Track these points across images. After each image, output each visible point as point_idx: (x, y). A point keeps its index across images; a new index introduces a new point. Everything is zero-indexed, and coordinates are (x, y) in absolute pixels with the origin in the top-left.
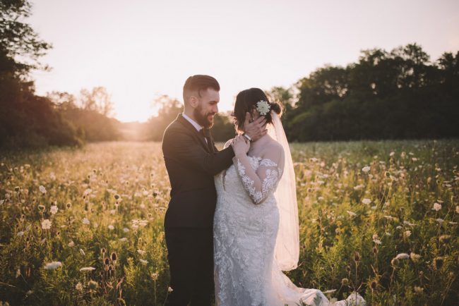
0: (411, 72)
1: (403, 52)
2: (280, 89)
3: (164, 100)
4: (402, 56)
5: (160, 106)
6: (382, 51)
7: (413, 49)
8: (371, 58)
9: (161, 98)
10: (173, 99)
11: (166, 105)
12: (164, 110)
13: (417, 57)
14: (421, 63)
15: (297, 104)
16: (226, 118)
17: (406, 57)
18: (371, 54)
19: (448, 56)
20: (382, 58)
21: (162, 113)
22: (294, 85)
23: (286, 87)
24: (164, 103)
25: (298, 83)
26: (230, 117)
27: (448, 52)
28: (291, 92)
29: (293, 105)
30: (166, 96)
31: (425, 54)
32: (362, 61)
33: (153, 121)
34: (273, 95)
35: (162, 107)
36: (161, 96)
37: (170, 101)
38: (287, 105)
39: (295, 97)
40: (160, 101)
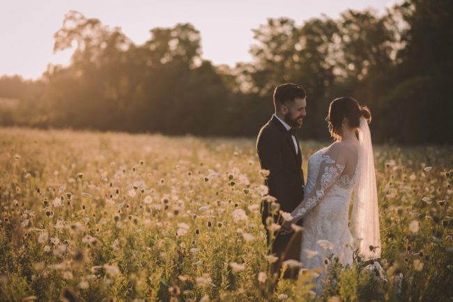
2: (362, 18)
3: (88, 32)
5: (76, 45)
9: (82, 27)
10: (111, 30)
11: (95, 42)
12: (87, 53)
15: (400, 53)
16: (232, 78)
21: (82, 60)
22: (396, 8)
23: (380, 14)
24: (88, 40)
25: (406, 5)
26: (242, 78)
28: (388, 26)
29: (393, 56)
30: (93, 23)
33: (56, 74)
34: (345, 31)
35: (83, 47)
36: (82, 22)
37: (104, 34)
38: (377, 55)
39: (398, 37)
40: (80, 34)
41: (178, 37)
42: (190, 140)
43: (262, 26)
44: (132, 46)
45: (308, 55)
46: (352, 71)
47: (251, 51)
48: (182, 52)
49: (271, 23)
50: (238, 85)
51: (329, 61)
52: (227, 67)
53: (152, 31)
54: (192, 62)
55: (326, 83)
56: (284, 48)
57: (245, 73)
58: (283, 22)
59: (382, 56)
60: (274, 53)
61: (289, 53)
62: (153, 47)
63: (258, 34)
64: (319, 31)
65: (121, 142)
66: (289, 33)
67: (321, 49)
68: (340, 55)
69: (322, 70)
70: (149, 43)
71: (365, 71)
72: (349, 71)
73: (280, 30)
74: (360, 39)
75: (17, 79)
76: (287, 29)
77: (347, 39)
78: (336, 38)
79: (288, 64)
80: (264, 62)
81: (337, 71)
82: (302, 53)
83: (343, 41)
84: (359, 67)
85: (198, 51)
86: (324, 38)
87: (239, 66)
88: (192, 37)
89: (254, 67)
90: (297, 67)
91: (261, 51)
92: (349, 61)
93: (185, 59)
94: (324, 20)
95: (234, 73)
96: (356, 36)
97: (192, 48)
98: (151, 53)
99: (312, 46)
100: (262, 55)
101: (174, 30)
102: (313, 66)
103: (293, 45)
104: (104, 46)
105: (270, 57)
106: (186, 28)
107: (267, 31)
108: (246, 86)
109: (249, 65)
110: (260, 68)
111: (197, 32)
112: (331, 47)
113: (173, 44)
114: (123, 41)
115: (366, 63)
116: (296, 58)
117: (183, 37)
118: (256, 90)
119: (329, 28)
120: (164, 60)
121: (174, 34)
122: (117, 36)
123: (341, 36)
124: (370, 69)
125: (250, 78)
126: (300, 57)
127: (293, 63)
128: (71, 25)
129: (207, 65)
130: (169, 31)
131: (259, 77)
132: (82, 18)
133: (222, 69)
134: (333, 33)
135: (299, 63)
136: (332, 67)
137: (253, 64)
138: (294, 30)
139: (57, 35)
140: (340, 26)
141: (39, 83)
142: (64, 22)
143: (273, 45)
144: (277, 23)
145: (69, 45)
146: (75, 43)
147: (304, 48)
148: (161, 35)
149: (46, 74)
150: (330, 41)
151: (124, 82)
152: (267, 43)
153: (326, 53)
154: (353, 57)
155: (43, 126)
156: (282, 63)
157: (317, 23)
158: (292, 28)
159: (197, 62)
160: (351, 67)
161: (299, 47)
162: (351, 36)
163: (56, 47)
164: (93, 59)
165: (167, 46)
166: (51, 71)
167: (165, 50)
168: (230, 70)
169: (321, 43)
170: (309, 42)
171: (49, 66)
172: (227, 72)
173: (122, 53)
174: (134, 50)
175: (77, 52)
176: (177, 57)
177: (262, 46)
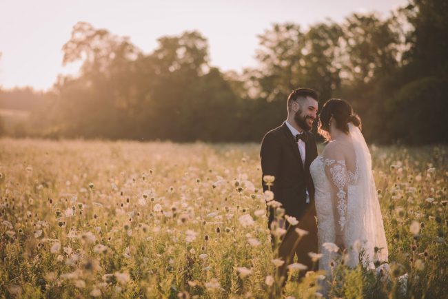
2: (367, 21)
3: (96, 42)
5: (86, 56)
9: (90, 38)
10: (119, 41)
11: (104, 52)
12: (97, 64)
15: (406, 55)
16: (240, 84)
21: (91, 71)
22: (400, 10)
24: (97, 50)
25: (410, 7)
26: (250, 83)
28: (392, 28)
29: (398, 58)
30: (102, 33)
33: (66, 85)
34: (350, 34)
35: (92, 57)
36: (91, 33)
37: (112, 45)
38: (383, 57)
39: (403, 39)
40: (89, 45)
41: (185, 46)
42: (199, 147)
43: (267, 32)
44: (140, 55)
45: (315, 59)
46: (359, 74)
47: (258, 57)
48: (190, 60)
49: (277, 28)
50: (246, 90)
51: (335, 64)
52: (234, 73)
53: (159, 40)
54: (201, 69)
55: (333, 86)
56: (290, 53)
57: (253, 78)
58: (289, 28)
59: (388, 60)
60: (281, 59)
61: (295, 58)
62: (161, 56)
63: (264, 39)
64: (324, 35)
65: (131, 150)
66: (295, 38)
67: (327, 53)
68: (346, 59)
69: (329, 74)
70: (158, 52)
71: (371, 74)
72: (355, 74)
73: (286, 35)
74: (365, 42)
75: (28, 91)
76: (293, 34)
77: (352, 42)
78: (342, 42)
79: (294, 69)
80: (271, 67)
81: (344, 75)
82: (308, 58)
83: (348, 45)
84: (365, 70)
85: (205, 58)
86: (330, 42)
87: (246, 72)
88: (200, 45)
89: (261, 72)
90: (304, 71)
91: (268, 57)
92: (355, 64)
93: (193, 67)
94: (329, 24)
95: (242, 79)
96: (361, 39)
97: (199, 55)
98: (159, 62)
99: (318, 51)
100: (269, 61)
101: (182, 38)
102: (320, 69)
103: (300, 50)
104: (113, 56)
105: (277, 62)
106: (194, 36)
107: (273, 37)
108: (254, 92)
109: (256, 71)
110: (268, 73)
111: (204, 40)
112: (336, 51)
113: (181, 52)
114: (131, 51)
115: (372, 65)
116: (302, 63)
117: (190, 45)
118: (264, 95)
119: (335, 32)
120: (172, 69)
121: (181, 42)
122: (125, 46)
123: (347, 39)
124: (376, 71)
125: (257, 83)
126: (306, 61)
127: (300, 67)
128: (80, 36)
129: (215, 72)
130: (176, 40)
131: (267, 83)
132: (91, 29)
133: (229, 75)
134: (338, 37)
135: (306, 67)
136: (338, 71)
137: (261, 70)
138: (300, 35)
139: (66, 47)
140: (345, 30)
141: (50, 94)
142: (73, 33)
143: (280, 50)
144: (283, 29)
145: (78, 56)
146: (84, 55)
147: (310, 52)
148: (169, 44)
149: (57, 85)
150: (336, 44)
151: (134, 91)
152: (274, 49)
153: (332, 57)
154: (359, 61)
155: (55, 137)
156: (289, 67)
157: (323, 27)
158: (297, 34)
159: (205, 69)
160: (358, 70)
161: (305, 52)
162: (356, 39)
163: (66, 59)
164: (102, 69)
165: (175, 54)
166: (62, 82)
167: (172, 58)
168: (238, 76)
169: (327, 47)
170: (315, 47)
171: (59, 77)
172: (235, 78)
173: (130, 63)
174: (143, 59)
175: (87, 63)
176: (185, 65)
177: (268, 52)
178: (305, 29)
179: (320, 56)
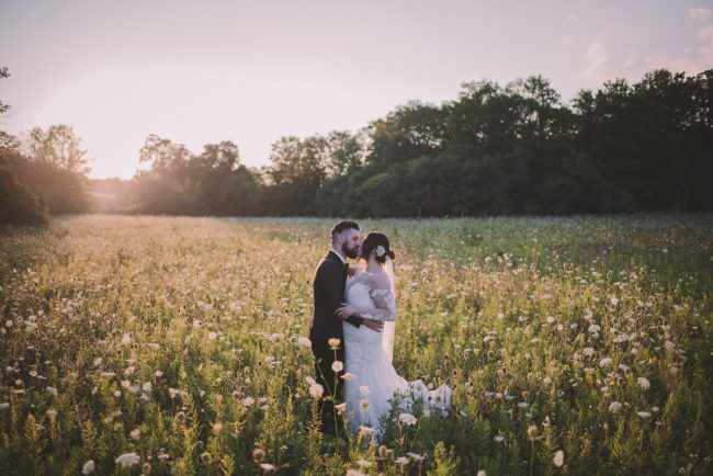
0: (534, 117)
1: (523, 88)
2: (342, 136)
3: (162, 148)
4: (521, 94)
6: (493, 86)
7: (537, 83)
8: (478, 95)
9: (158, 145)
10: (178, 147)
11: (167, 155)
12: (162, 163)
13: (542, 95)
14: (548, 105)
15: (368, 158)
16: (259, 176)
17: (527, 95)
18: (478, 89)
19: (586, 96)
20: (493, 95)
21: (159, 167)
22: (364, 129)
23: (353, 133)
24: (163, 153)
25: (370, 127)
26: (266, 175)
27: (586, 90)
28: (359, 141)
29: (363, 160)
30: (166, 142)
31: (554, 92)
32: (464, 99)
33: (142, 176)
34: (331, 144)
35: (159, 158)
36: (159, 142)
37: (173, 149)
38: (353, 160)
39: (366, 148)
40: (157, 150)
41: (224, 151)
42: (233, 220)
43: (278, 142)
44: (192, 156)
45: (309, 160)
46: (337, 170)
47: (271, 158)
48: (226, 161)
49: (284, 140)
50: (263, 180)
51: (322, 164)
52: (255, 169)
53: (205, 147)
54: (233, 166)
56: (293, 156)
57: (268, 172)
58: (291, 140)
59: (356, 161)
60: (286, 160)
61: (296, 160)
62: (206, 157)
63: (275, 147)
64: (315, 144)
66: (296, 147)
67: (316, 156)
68: (329, 160)
69: (318, 170)
70: (204, 154)
71: (345, 170)
72: (335, 170)
73: (289, 144)
74: (341, 150)
75: (116, 180)
76: (294, 144)
77: (333, 150)
78: (326, 149)
79: (296, 167)
80: (280, 165)
81: (327, 170)
82: (304, 159)
83: (331, 151)
84: (342, 168)
85: (236, 159)
86: (318, 149)
87: (263, 168)
88: (233, 150)
89: (273, 169)
90: (302, 168)
91: (278, 158)
92: (335, 164)
93: (228, 165)
94: (318, 137)
95: (261, 172)
96: (339, 148)
97: (232, 157)
98: (205, 161)
99: (311, 155)
100: (278, 161)
101: (220, 146)
102: (312, 167)
103: (299, 154)
104: (173, 157)
105: (284, 162)
106: (228, 144)
107: (281, 145)
108: (268, 181)
109: (270, 167)
110: (278, 169)
111: (236, 147)
112: (323, 155)
113: (220, 155)
114: (186, 154)
115: (346, 165)
116: (301, 162)
117: (226, 150)
118: (275, 184)
119: (322, 143)
120: (214, 166)
121: (221, 148)
122: (182, 151)
123: (330, 147)
124: (349, 169)
125: (271, 176)
126: (303, 161)
127: (299, 166)
128: (150, 144)
129: (242, 168)
130: (217, 146)
131: (276, 175)
132: (159, 139)
133: (252, 170)
134: (324, 146)
135: (303, 166)
136: (324, 168)
137: (273, 167)
138: (299, 144)
139: (141, 151)
140: (328, 141)
141: (131, 182)
142: (146, 142)
143: (286, 155)
144: (287, 140)
145: (150, 158)
146: (154, 157)
147: (306, 155)
148: (211, 149)
149: (136, 176)
150: (323, 151)
151: (188, 181)
152: (282, 153)
153: (320, 159)
154: (337, 162)
155: (134, 213)
156: (292, 166)
157: (313, 139)
158: (297, 143)
159: (236, 166)
160: (337, 167)
161: (302, 155)
162: (335, 147)
163: (141, 159)
164: (166, 166)
165: (216, 156)
166: (139, 174)
167: (214, 159)
168: (258, 171)
169: (317, 152)
170: (309, 152)
171: (137, 171)
172: (256, 172)
173: (185, 162)
174: (195, 160)
175: (156, 161)
176: (222, 163)
177: (277, 155)
178: (302, 141)
179: (313, 158)
